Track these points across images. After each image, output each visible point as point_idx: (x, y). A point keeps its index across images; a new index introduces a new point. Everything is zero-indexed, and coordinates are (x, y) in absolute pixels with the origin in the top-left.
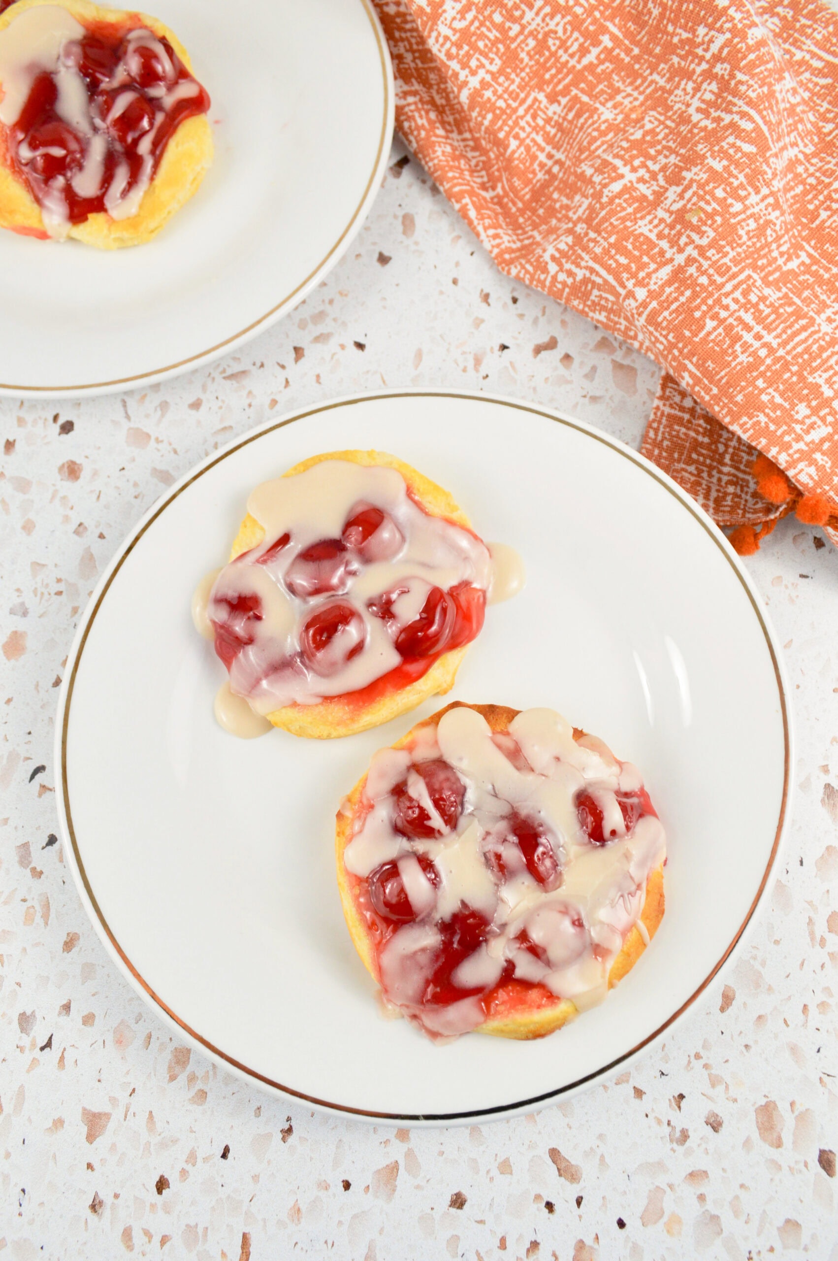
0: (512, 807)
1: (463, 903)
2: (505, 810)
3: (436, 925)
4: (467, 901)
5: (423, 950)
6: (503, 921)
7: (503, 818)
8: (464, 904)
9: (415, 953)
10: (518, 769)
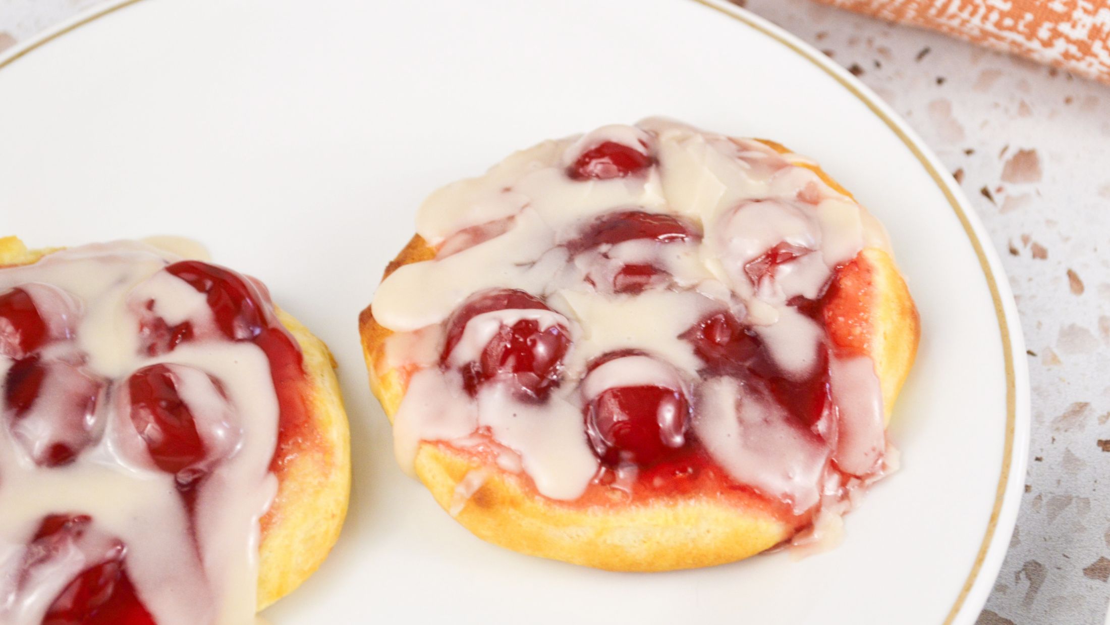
0: (560, 246)
1: (682, 337)
2: (561, 255)
3: (705, 380)
4: (682, 330)
5: (739, 406)
6: (728, 294)
7: (571, 259)
8: (684, 336)
9: (741, 421)
10: (503, 232)
